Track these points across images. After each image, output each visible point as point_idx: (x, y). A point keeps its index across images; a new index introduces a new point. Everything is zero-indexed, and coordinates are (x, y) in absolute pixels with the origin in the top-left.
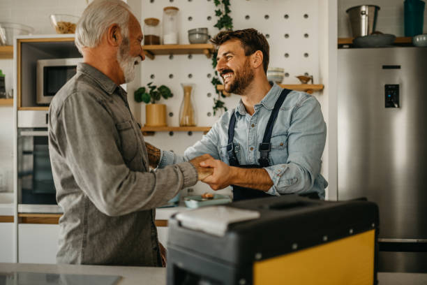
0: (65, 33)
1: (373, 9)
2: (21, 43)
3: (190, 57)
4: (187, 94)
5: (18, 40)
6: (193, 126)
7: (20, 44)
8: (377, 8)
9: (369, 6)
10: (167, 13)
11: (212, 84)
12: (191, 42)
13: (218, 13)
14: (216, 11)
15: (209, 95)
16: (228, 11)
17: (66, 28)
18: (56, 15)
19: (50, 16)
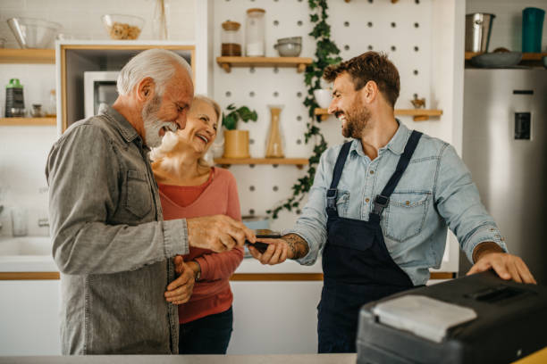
0: (123, 38)
1: (489, 18)
2: (66, 50)
3: (276, 71)
4: (276, 118)
5: (62, 46)
6: (282, 157)
7: (64, 51)
8: (493, 17)
9: (484, 14)
10: (251, 16)
11: (304, 106)
12: (281, 55)
13: (314, 18)
14: (312, 17)
15: (299, 118)
16: (325, 16)
17: (125, 32)
18: (111, 15)
19: (103, 16)
